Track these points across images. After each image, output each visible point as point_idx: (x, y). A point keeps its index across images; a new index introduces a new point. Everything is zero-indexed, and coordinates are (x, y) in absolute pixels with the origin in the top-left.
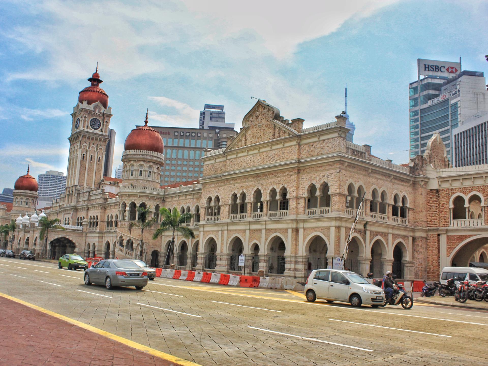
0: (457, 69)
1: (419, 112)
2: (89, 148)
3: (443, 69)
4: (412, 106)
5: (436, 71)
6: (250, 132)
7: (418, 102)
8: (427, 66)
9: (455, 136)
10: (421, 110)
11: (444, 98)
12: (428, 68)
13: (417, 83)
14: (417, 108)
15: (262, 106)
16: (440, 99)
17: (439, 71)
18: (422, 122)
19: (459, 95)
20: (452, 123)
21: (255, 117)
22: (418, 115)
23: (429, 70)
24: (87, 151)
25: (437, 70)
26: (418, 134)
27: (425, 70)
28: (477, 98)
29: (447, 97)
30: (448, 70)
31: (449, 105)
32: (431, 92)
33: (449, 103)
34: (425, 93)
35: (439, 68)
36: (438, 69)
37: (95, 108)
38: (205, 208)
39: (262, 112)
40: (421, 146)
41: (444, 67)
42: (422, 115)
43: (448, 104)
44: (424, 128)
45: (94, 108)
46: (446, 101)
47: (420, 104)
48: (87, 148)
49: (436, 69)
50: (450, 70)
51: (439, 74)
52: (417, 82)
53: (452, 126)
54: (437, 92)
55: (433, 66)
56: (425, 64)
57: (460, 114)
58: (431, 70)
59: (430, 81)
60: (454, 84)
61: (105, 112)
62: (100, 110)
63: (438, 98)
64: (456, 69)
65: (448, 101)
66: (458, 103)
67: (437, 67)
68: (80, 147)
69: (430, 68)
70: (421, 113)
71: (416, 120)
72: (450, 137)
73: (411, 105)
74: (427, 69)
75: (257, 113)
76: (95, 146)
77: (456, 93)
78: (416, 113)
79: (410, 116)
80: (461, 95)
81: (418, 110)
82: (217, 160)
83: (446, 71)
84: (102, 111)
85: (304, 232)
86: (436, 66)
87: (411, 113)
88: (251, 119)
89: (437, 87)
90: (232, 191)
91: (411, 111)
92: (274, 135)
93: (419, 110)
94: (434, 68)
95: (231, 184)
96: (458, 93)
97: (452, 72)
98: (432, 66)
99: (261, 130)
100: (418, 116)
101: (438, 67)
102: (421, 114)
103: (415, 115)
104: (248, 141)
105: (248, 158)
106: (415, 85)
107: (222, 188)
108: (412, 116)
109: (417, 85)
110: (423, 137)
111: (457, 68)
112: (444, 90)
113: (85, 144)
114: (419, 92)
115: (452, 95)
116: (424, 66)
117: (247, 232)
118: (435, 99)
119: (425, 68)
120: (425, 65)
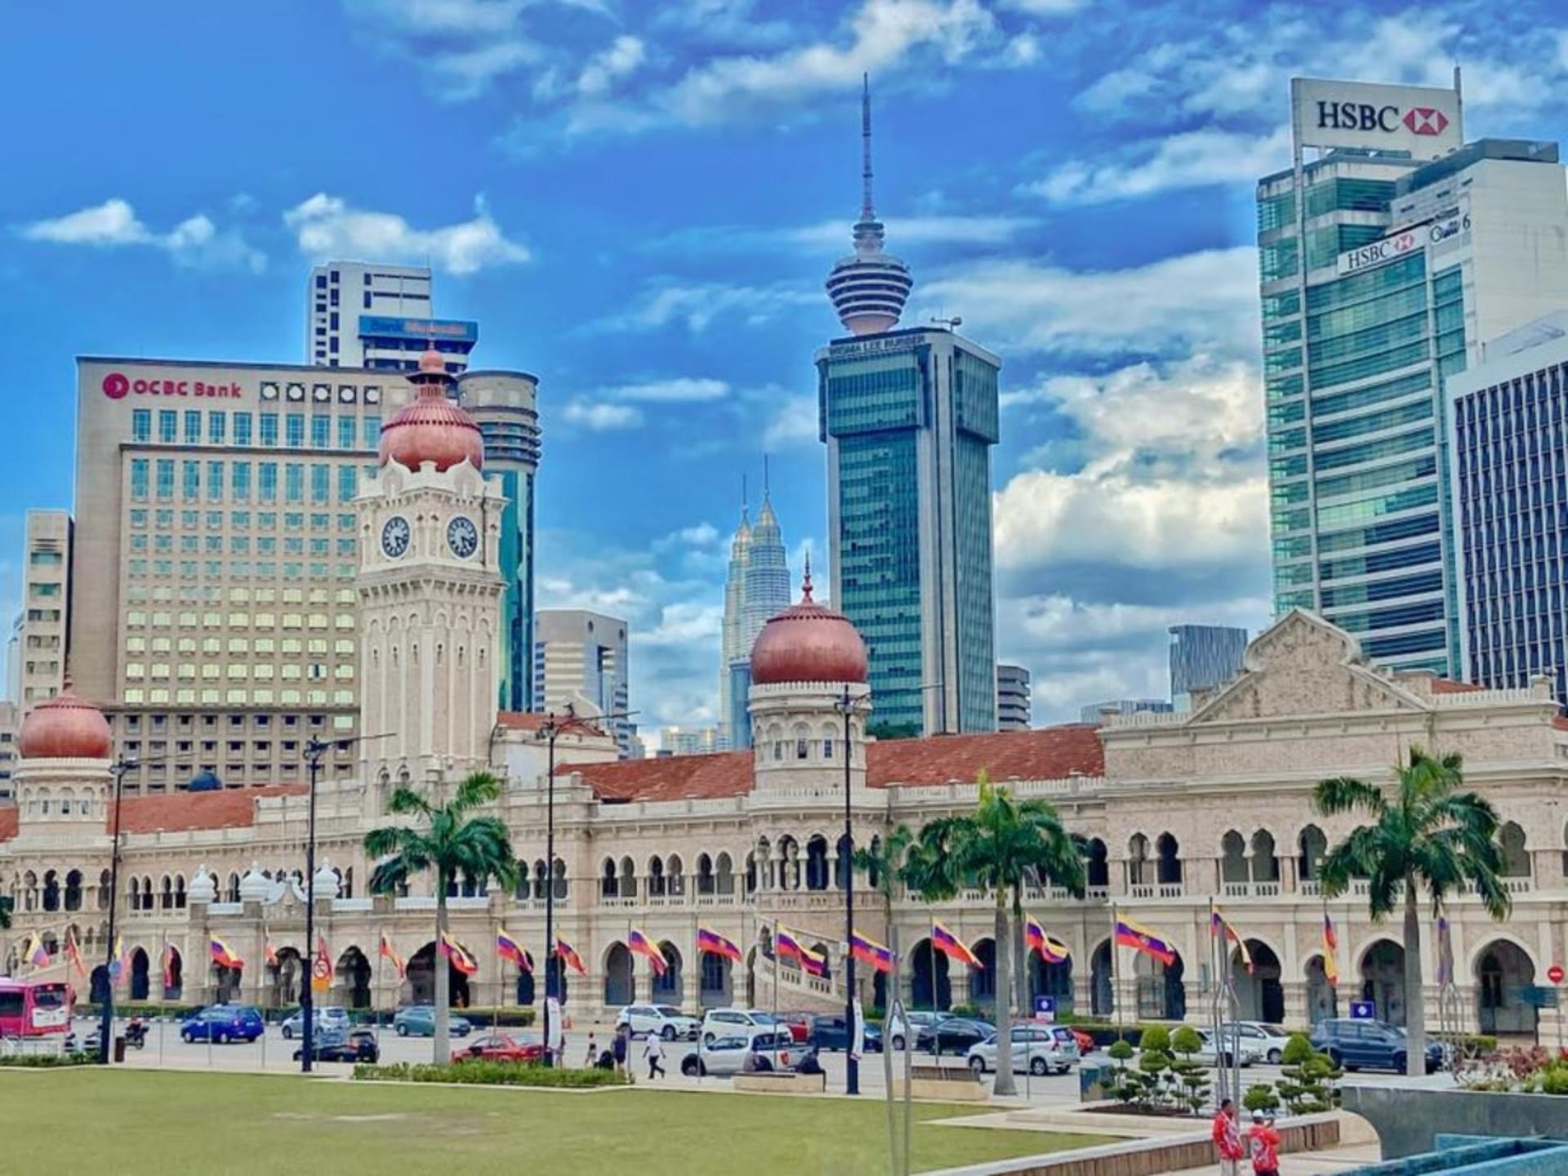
0: (1446, 115)
1: (1302, 296)
2: (452, 623)
3: (1389, 120)
4: (1272, 273)
5: (1363, 127)
6: (1267, 682)
7: (1295, 256)
8: (1329, 109)
9: (1459, 404)
10: (1307, 290)
11: (1405, 247)
12: (1335, 116)
13: (1290, 179)
14: (1294, 283)
15: (1304, 624)
16: (1390, 249)
17: (1378, 127)
18: (1315, 339)
19: (1467, 240)
20: (1438, 346)
21: (1280, 647)
22: (1297, 310)
23: (1336, 125)
24: (448, 635)
25: (1368, 124)
26: (1299, 389)
27: (1322, 124)
28: (1536, 248)
29: (1415, 246)
30: (1409, 121)
31: (1429, 277)
32: (1352, 218)
33: (1427, 268)
34: (1327, 221)
35: (1376, 117)
36: (1371, 118)
37: (459, 482)
38: (1124, 863)
39: (1304, 639)
40: (1314, 436)
41: (1396, 111)
42: (1314, 312)
43: (1424, 275)
44: (1326, 363)
45: (456, 483)
46: (1416, 258)
47: (1305, 265)
48: (448, 625)
49: (1363, 118)
50: (1419, 121)
51: (1374, 139)
52: (1291, 173)
53: (1439, 360)
54: (1373, 219)
55: (1353, 106)
56: (1321, 99)
57: (1473, 313)
58: (1344, 125)
59: (1345, 171)
60: (1446, 188)
61: (488, 494)
62: (472, 487)
63: (1378, 244)
64: (1441, 117)
65: (1423, 259)
66: (1465, 269)
67: (1368, 113)
68: (428, 622)
69: (1341, 117)
70: (1307, 301)
71: (1291, 332)
72: (1435, 405)
73: (1268, 269)
74: (1329, 121)
75: (1290, 640)
76: (467, 613)
77: (1455, 231)
78: (1288, 302)
79: (1265, 314)
80: (1474, 238)
81: (1297, 291)
82: (1154, 743)
83: (1403, 128)
84: (479, 493)
85: (1464, 930)
86: (1363, 108)
87: (1269, 302)
88: (1269, 650)
89: (1375, 197)
90: (1223, 824)
91: (1267, 293)
92: (1351, 700)
93: (1302, 288)
94: (1357, 114)
95: (1218, 808)
96: (1461, 231)
97: (1426, 130)
98: (1349, 109)
99: (1305, 681)
100: (1300, 316)
101: (1372, 111)
102: (1308, 308)
103: (1283, 312)
104: (1263, 704)
105: (1269, 747)
106: (1285, 187)
107: (1181, 815)
108: (1274, 314)
109: (1290, 188)
110: (1322, 400)
111: (1444, 114)
112: (1403, 210)
113: (441, 610)
114: (1299, 218)
115: (1436, 236)
116: (1317, 110)
117: (1290, 929)
118: (1366, 250)
119: (1323, 115)
120: (1322, 104)
